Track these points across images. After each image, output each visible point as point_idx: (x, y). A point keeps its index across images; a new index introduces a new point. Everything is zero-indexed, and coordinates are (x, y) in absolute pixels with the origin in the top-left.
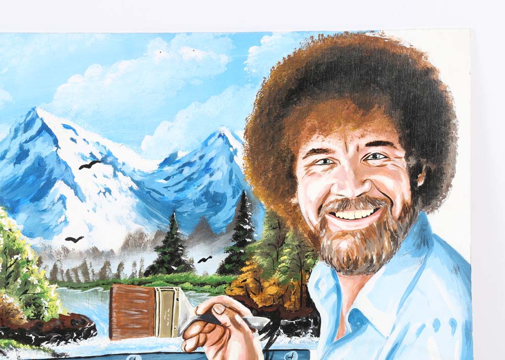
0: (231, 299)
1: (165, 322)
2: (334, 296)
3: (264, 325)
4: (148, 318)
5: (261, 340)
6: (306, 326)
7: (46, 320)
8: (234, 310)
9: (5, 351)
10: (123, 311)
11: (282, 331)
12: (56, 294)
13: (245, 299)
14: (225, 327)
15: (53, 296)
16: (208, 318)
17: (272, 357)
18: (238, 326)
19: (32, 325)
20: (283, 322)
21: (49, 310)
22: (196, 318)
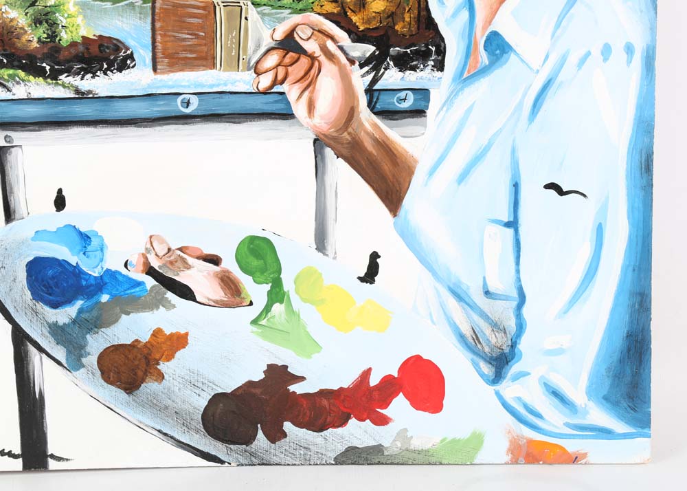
0: (321, 19)
1: (229, 50)
2: (465, 14)
3: (367, 55)
4: (205, 45)
5: (363, 76)
6: (424, 56)
7: (64, 43)
8: (325, 34)
9: (9, 85)
10: (170, 33)
11: (391, 63)
12: (77, 7)
13: (340, 20)
14: (313, 58)
15: (72, 11)
16: (289, 44)
17: (377, 99)
18: (330, 56)
19: (46, 50)
20: (394, 51)
21: (68, 30)
22: (273, 44)
